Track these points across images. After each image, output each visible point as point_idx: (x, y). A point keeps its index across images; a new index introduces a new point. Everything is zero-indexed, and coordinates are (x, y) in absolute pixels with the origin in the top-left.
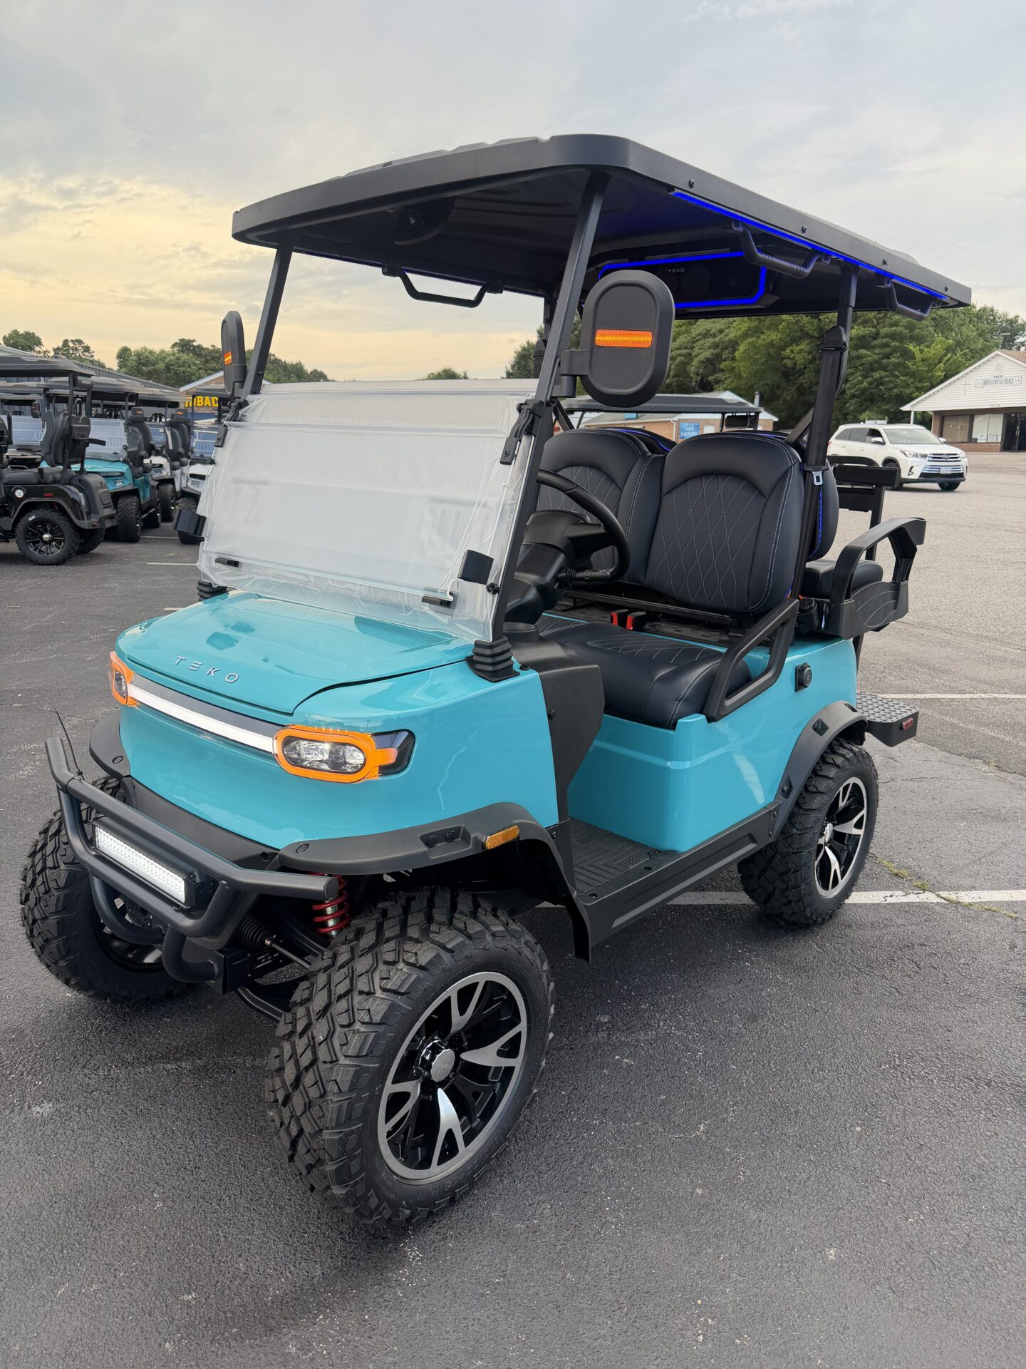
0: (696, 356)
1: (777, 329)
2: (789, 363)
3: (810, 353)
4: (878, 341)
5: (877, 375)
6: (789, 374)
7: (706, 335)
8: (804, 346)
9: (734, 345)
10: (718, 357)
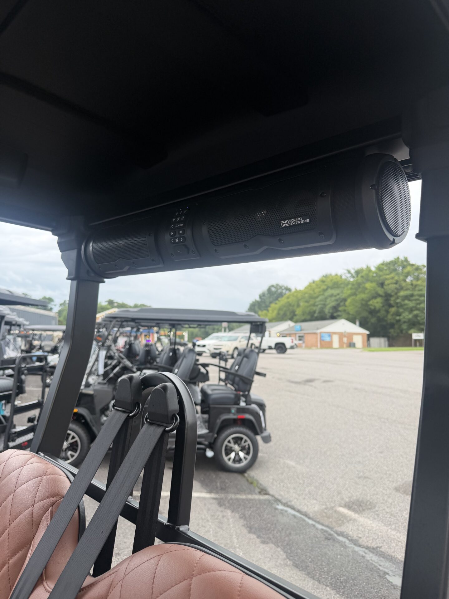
0: (328, 304)
1: (364, 293)
2: (372, 307)
3: (381, 303)
4: (414, 298)
5: (416, 312)
6: (373, 312)
7: (332, 296)
8: (379, 300)
9: (345, 300)
10: (338, 305)
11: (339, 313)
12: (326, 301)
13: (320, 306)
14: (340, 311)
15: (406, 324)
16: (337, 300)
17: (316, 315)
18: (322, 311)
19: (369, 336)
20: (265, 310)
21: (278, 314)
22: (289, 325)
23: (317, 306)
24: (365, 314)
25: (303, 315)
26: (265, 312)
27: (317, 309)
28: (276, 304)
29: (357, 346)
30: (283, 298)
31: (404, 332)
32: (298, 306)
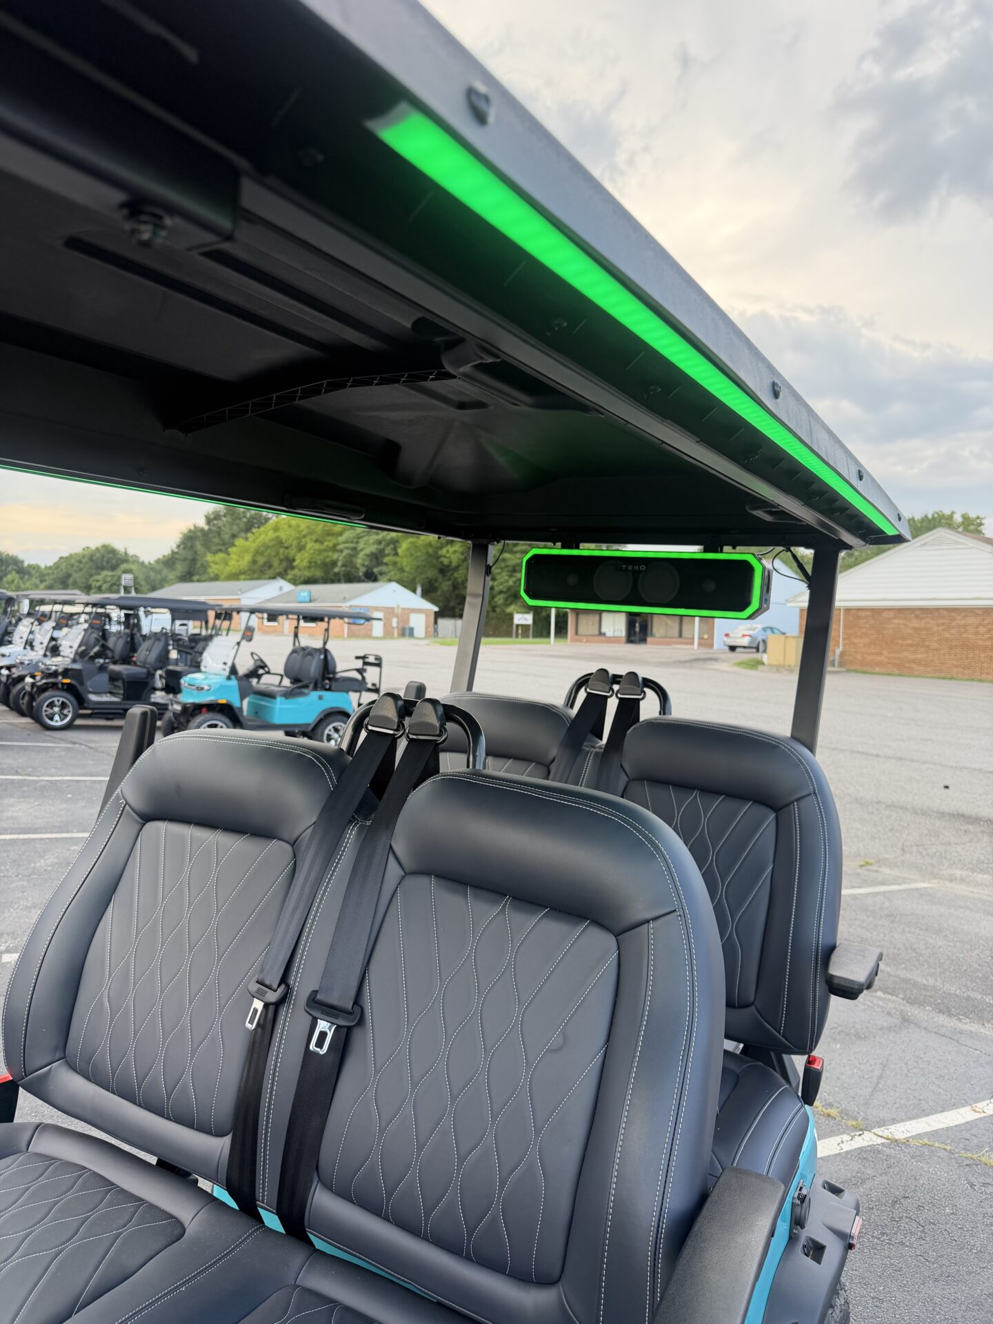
0: (362, 550)
2: (446, 561)
3: (462, 554)
6: (444, 570)
10: (381, 551)
11: (383, 568)
12: (357, 542)
13: (346, 552)
14: (387, 564)
15: (502, 596)
16: (379, 542)
17: (336, 570)
18: (349, 562)
19: (438, 615)
20: (220, 550)
21: (254, 562)
22: (281, 588)
23: (341, 551)
24: (432, 573)
25: (309, 567)
26: (221, 555)
27: (340, 558)
28: (247, 539)
29: (416, 633)
30: (262, 529)
31: (498, 610)
32: (301, 548)
